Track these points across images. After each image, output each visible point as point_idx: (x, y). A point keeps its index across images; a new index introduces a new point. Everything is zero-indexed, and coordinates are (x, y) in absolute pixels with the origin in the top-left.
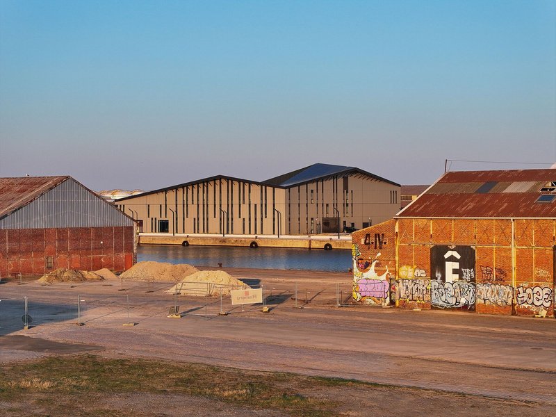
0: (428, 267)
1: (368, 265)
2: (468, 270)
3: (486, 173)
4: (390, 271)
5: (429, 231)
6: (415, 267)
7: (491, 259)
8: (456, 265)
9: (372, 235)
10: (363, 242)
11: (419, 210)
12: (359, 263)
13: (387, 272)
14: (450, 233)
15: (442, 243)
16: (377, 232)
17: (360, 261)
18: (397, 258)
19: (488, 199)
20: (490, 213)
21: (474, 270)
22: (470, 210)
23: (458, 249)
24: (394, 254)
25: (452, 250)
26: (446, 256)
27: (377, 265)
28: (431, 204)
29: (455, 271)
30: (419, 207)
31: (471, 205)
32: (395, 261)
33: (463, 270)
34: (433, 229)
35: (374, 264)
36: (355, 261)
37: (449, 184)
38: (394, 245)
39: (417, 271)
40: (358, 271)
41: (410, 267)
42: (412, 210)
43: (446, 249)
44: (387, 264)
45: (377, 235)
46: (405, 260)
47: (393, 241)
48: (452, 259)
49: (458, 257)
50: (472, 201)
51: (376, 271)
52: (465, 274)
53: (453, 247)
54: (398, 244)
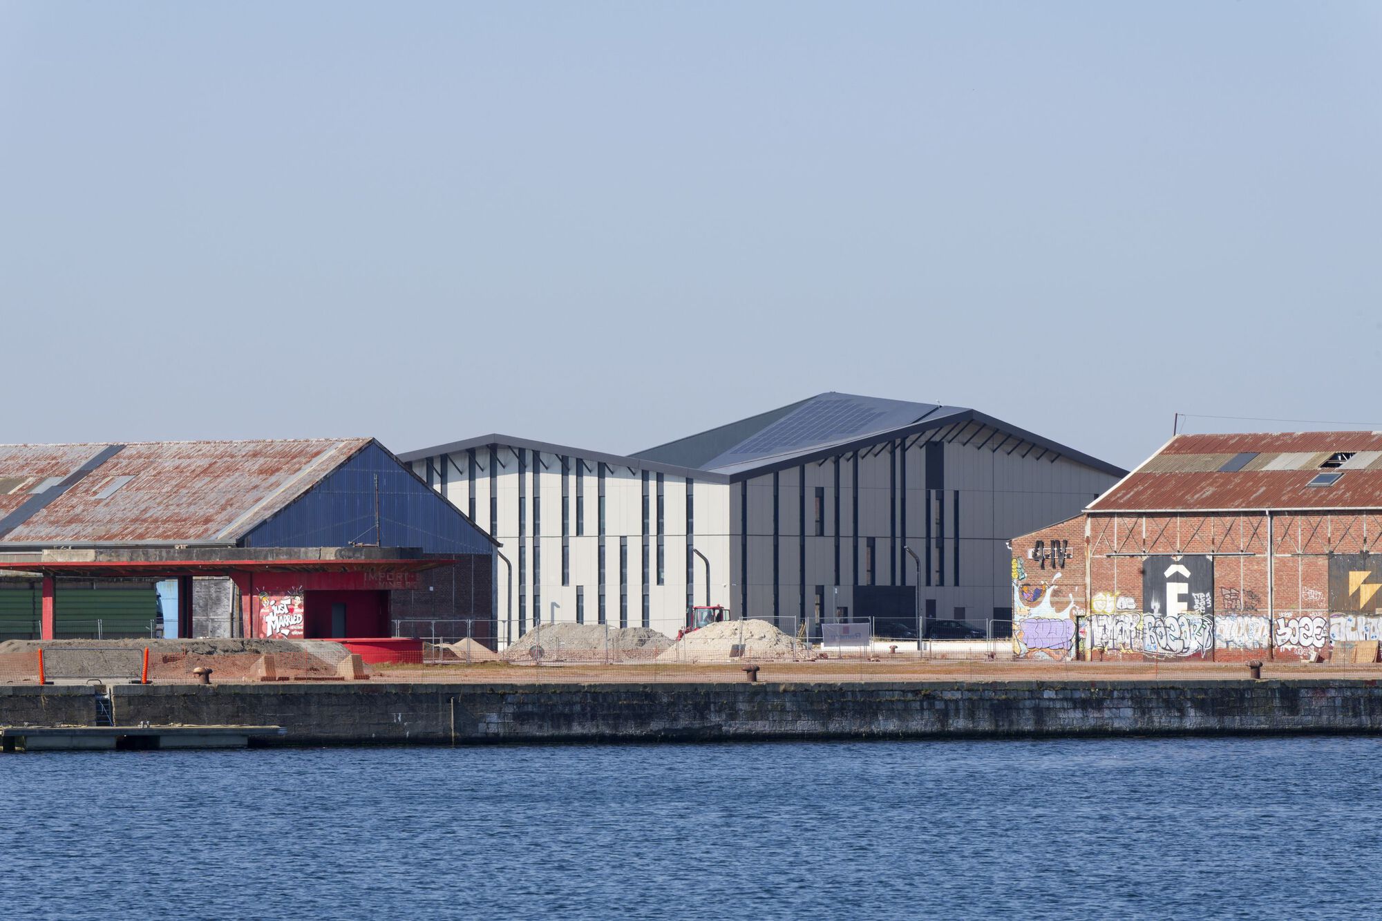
0: (1138, 592)
1: (1039, 594)
2: (1202, 595)
3: (1242, 438)
4: (1077, 603)
5: (1140, 533)
6: (1117, 593)
7: (1238, 576)
8: (1183, 588)
9: (1047, 542)
10: (1030, 556)
11: (1125, 498)
12: (1023, 592)
13: (1072, 605)
14: (1174, 537)
15: (1160, 551)
16: (1055, 538)
17: (1025, 588)
18: (1088, 580)
19: (1237, 480)
20: (1236, 503)
21: (1213, 595)
22: (1207, 498)
23: (1188, 561)
24: (1084, 573)
25: (1178, 563)
26: (1169, 573)
27: (1055, 594)
28: (1145, 489)
29: (1181, 598)
30: (1125, 495)
31: (1209, 491)
32: (1085, 586)
33: (1194, 595)
34: (1147, 530)
35: (1049, 592)
36: (1016, 589)
37: (1177, 456)
38: (1084, 559)
39: (1122, 599)
40: (1022, 605)
41: (1109, 595)
42: (1113, 499)
43: (1167, 561)
44: (1072, 591)
45: (1055, 543)
46: (1102, 583)
47: (1080, 551)
48: (1177, 578)
49: (1186, 573)
50: (1211, 484)
51: (1052, 604)
52: (1197, 601)
53: (1179, 558)
54: (1089, 555)
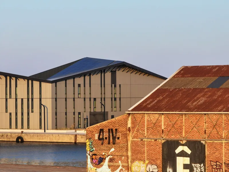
0: (159, 162)
1: (101, 160)
2: (198, 165)
3: (220, 67)
4: (123, 166)
5: (160, 126)
6: (147, 162)
7: (221, 154)
8: (187, 161)
9: (106, 130)
10: (96, 137)
11: (151, 104)
12: (92, 159)
13: (120, 168)
14: (181, 129)
15: (173, 137)
16: (111, 127)
17: (94, 157)
18: (129, 154)
19: (219, 93)
20: (220, 108)
21: (204, 165)
22: (201, 105)
23: (190, 144)
24: (127, 150)
25: (183, 145)
26: (178, 151)
27: (111, 160)
28: (164, 98)
29: (186, 167)
30: (152, 102)
31: (202, 100)
32: (127, 156)
33: (193, 165)
34: (164, 124)
35: (107, 159)
36: (89, 157)
37: (183, 79)
38: (127, 141)
39: (149, 166)
40: (92, 167)
41: (142, 162)
42: (144, 105)
43: (177, 144)
44: (121, 159)
45: (110, 131)
46: (138, 155)
47: (126, 136)
48: (183, 154)
49: (189, 152)
50: (203, 96)
51: (109, 166)
52: (195, 169)
53: (184, 142)
54: (130, 138)
